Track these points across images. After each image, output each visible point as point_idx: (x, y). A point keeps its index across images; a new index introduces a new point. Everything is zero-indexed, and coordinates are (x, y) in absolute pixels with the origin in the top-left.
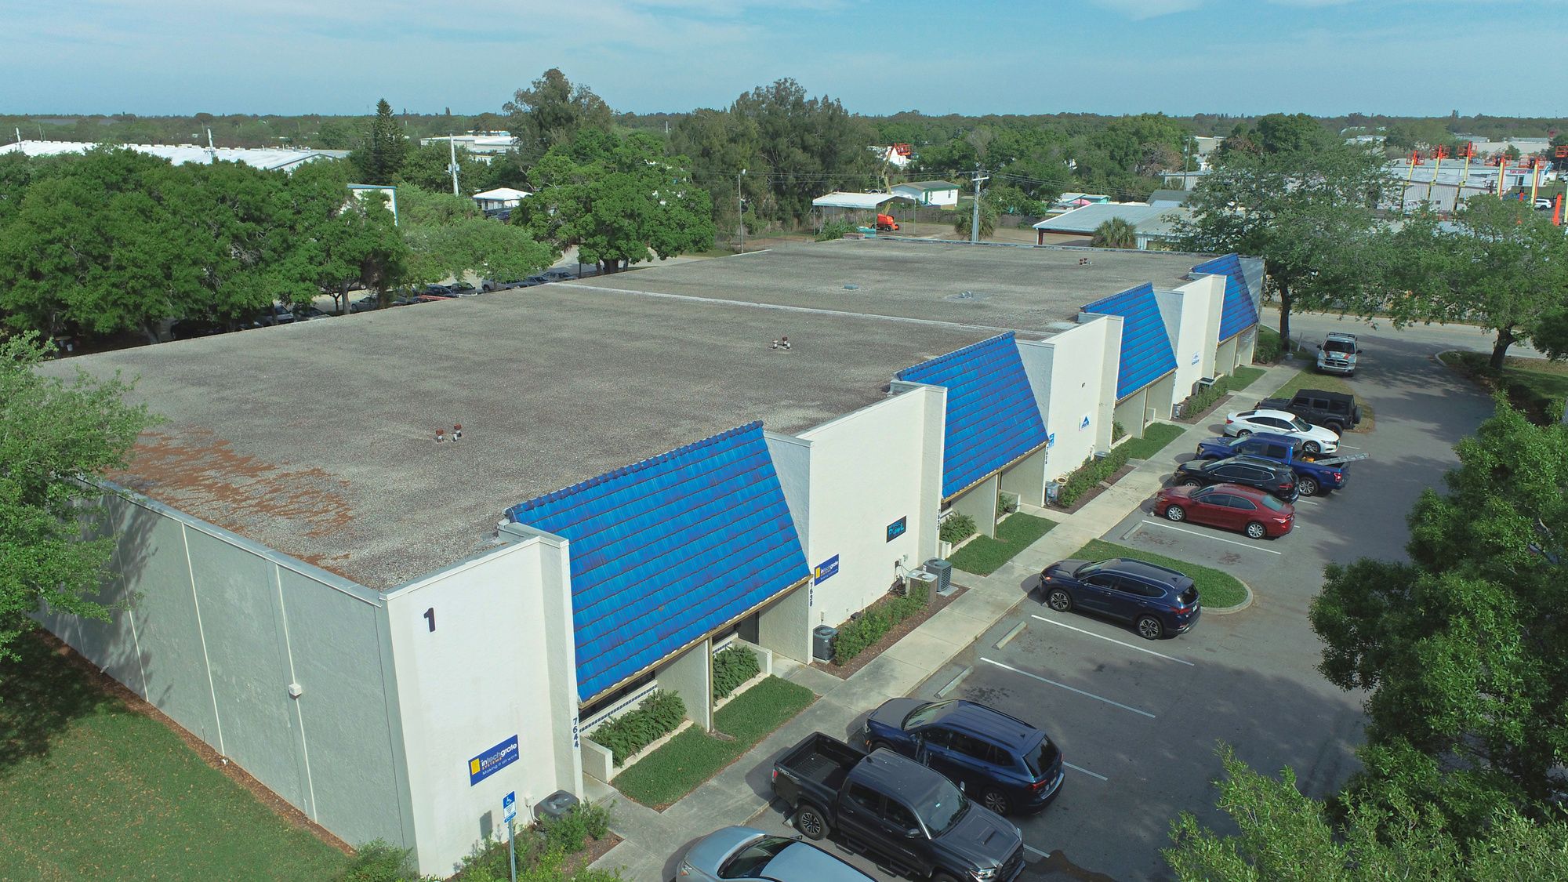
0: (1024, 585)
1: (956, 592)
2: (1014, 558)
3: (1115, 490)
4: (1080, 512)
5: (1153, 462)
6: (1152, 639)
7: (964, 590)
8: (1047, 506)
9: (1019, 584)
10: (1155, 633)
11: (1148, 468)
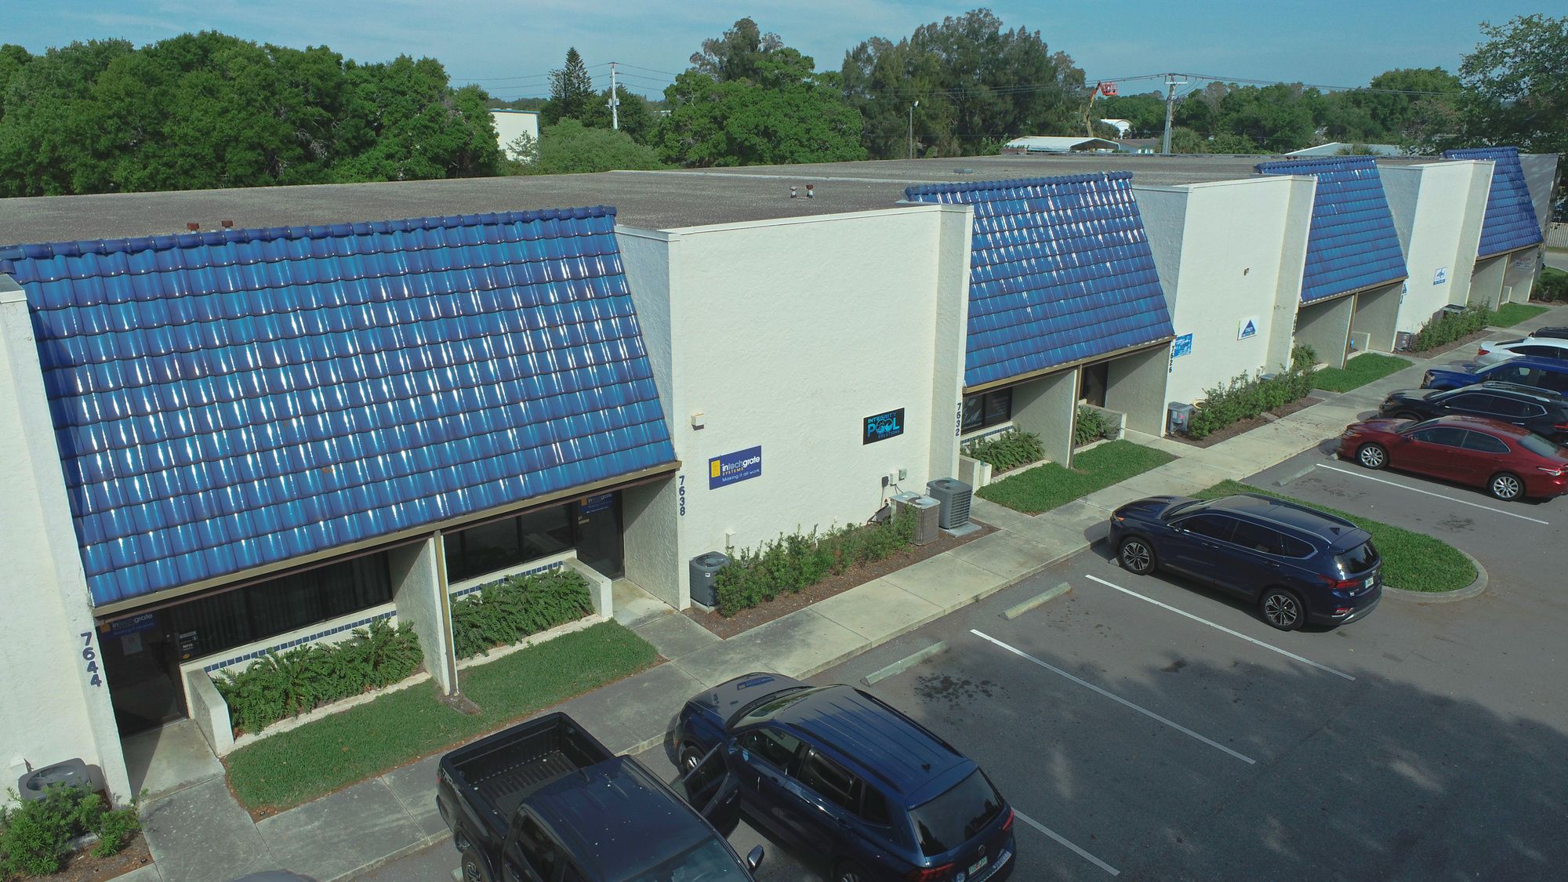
0: (1088, 533)
1: (976, 532)
2: (1091, 496)
3: (1286, 424)
4: (1218, 447)
5: (1354, 396)
6: (1286, 629)
7: (991, 529)
8: (1169, 436)
9: (1082, 529)
10: (1290, 619)
11: (1342, 402)
